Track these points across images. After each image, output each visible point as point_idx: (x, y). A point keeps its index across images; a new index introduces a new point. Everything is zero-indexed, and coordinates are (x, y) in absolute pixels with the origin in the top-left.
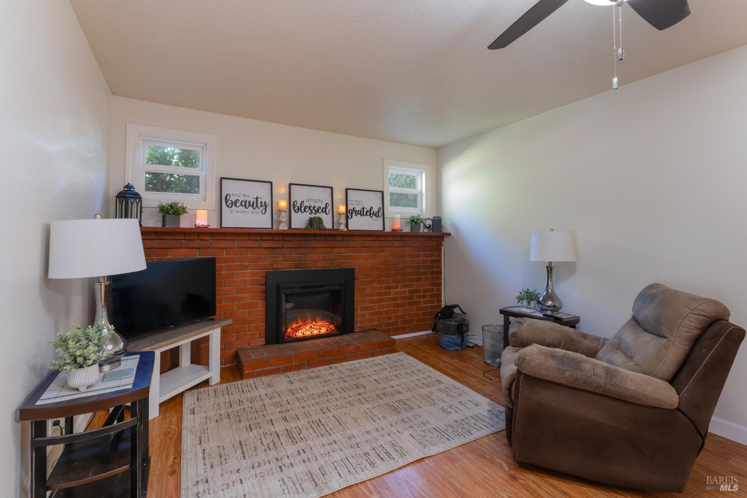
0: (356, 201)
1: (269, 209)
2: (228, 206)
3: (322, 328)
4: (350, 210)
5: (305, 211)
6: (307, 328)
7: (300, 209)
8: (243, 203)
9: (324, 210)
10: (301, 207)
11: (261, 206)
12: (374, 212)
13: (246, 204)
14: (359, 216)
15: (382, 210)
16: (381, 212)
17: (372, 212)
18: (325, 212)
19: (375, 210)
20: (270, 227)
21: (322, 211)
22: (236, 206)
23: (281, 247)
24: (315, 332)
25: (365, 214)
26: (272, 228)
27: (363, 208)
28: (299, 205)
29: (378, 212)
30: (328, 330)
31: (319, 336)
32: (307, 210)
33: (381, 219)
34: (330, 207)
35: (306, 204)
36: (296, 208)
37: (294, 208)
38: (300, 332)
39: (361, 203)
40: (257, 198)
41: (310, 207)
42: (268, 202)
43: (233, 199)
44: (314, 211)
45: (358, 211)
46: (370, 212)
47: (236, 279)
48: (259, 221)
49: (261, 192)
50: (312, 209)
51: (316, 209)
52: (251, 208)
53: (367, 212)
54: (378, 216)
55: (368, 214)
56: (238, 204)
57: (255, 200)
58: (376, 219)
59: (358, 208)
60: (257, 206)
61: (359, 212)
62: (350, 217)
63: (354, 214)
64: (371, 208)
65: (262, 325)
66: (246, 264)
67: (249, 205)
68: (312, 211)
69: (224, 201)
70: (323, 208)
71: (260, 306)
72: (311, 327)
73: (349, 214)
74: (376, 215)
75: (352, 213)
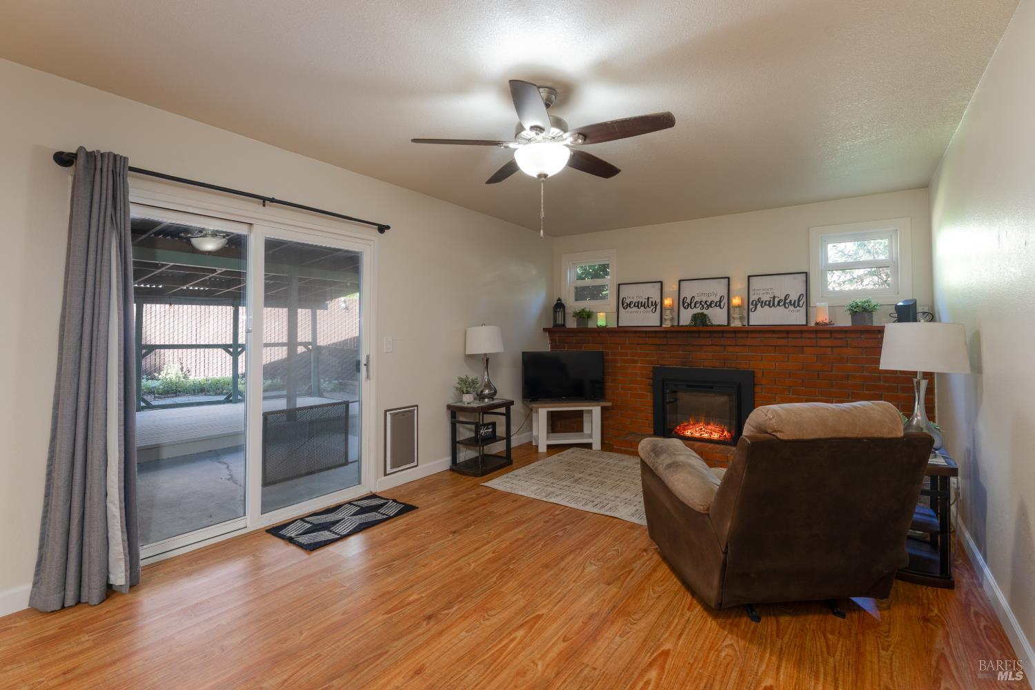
0: (763, 290)
1: (658, 307)
2: (624, 308)
3: (714, 433)
4: (753, 302)
5: (695, 307)
6: (698, 429)
7: (689, 305)
8: (636, 304)
9: (718, 304)
10: (691, 303)
11: (652, 305)
12: (791, 301)
13: (638, 305)
14: (767, 307)
15: (804, 298)
16: (804, 299)
17: (787, 301)
18: (720, 306)
19: (793, 297)
20: (659, 325)
21: (716, 305)
22: (630, 307)
23: (665, 343)
24: (706, 436)
25: (776, 304)
26: (661, 326)
27: (774, 297)
28: (689, 301)
29: (799, 301)
30: (720, 436)
31: (710, 441)
32: (697, 305)
33: (803, 310)
34: (725, 300)
35: (697, 299)
36: (686, 304)
37: (683, 304)
38: (689, 431)
39: (770, 291)
40: (648, 298)
41: (701, 302)
42: (658, 301)
43: (628, 301)
44: (705, 306)
45: (766, 301)
46: (785, 301)
47: (629, 371)
48: (649, 319)
49: (653, 293)
50: (703, 304)
51: (708, 304)
52: (642, 308)
53: (779, 302)
54: (799, 305)
55: (781, 304)
56: (632, 306)
57: (646, 301)
58: (794, 309)
59: (766, 298)
60: (648, 306)
61: (767, 303)
62: (753, 310)
63: (759, 305)
64: (787, 296)
65: (651, 416)
66: (636, 358)
67: (641, 306)
68: (703, 306)
69: (622, 304)
70: (717, 302)
71: (649, 399)
72: (701, 429)
73: (751, 307)
74: (796, 304)
75: (756, 305)
